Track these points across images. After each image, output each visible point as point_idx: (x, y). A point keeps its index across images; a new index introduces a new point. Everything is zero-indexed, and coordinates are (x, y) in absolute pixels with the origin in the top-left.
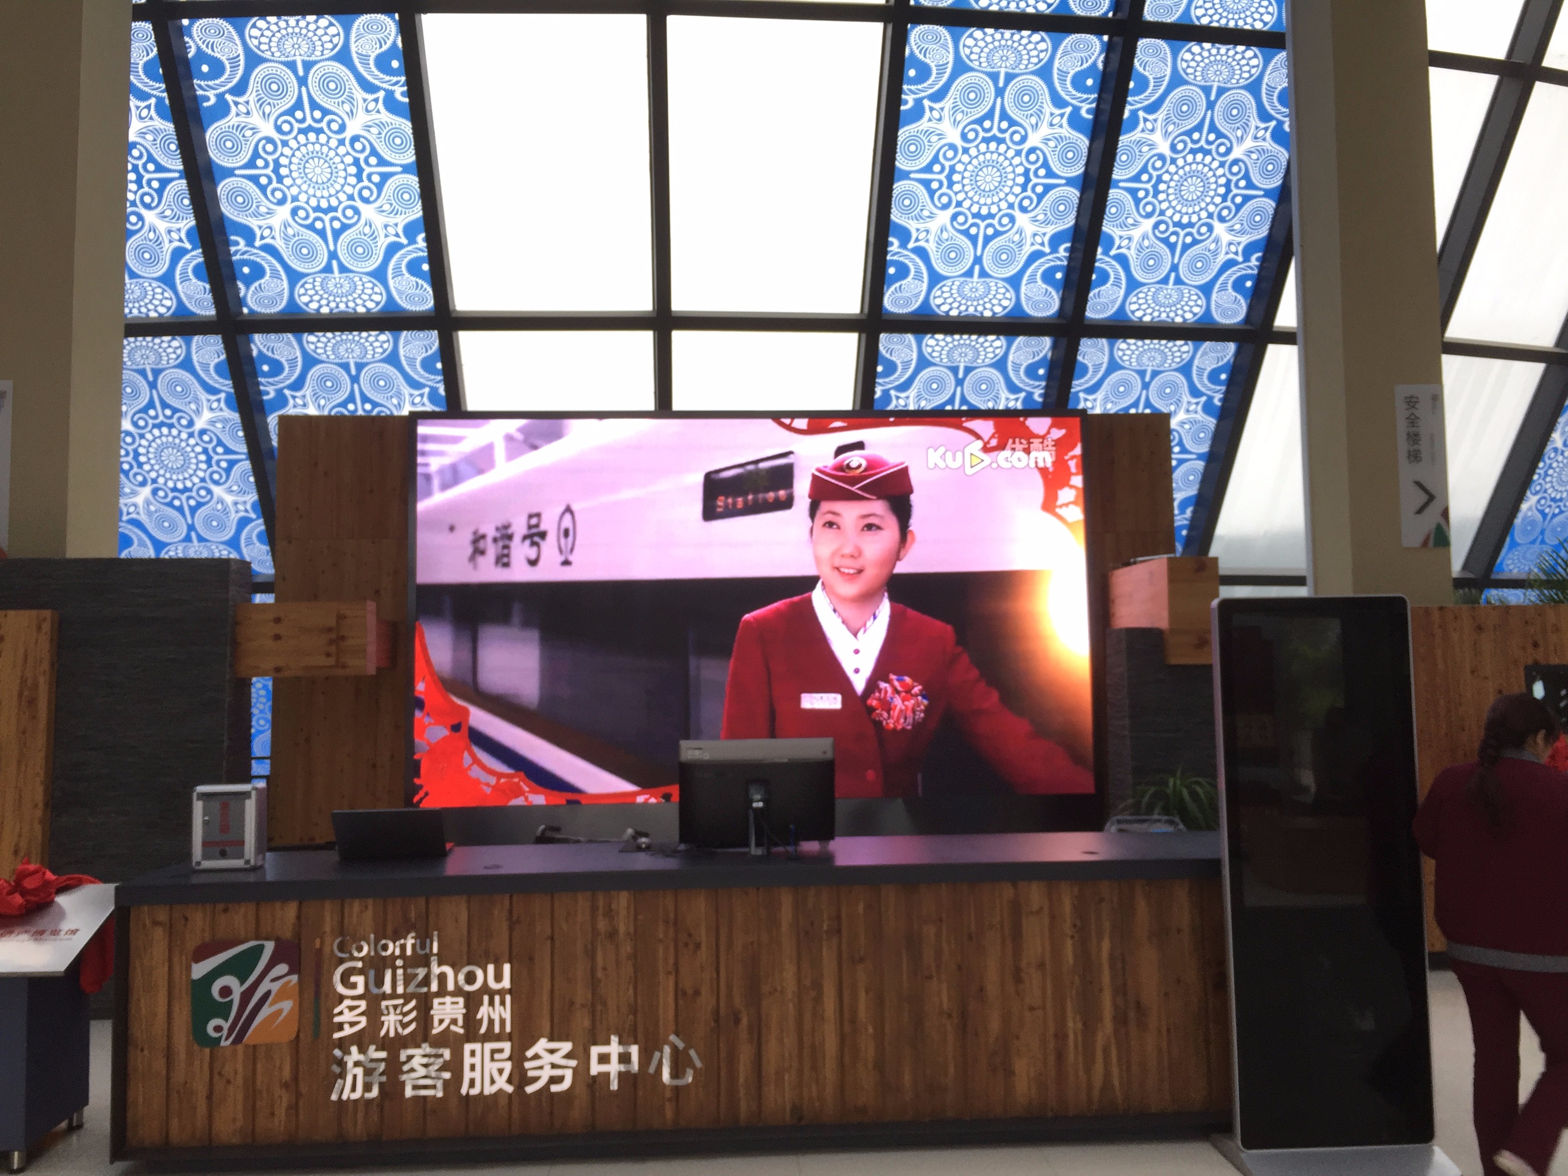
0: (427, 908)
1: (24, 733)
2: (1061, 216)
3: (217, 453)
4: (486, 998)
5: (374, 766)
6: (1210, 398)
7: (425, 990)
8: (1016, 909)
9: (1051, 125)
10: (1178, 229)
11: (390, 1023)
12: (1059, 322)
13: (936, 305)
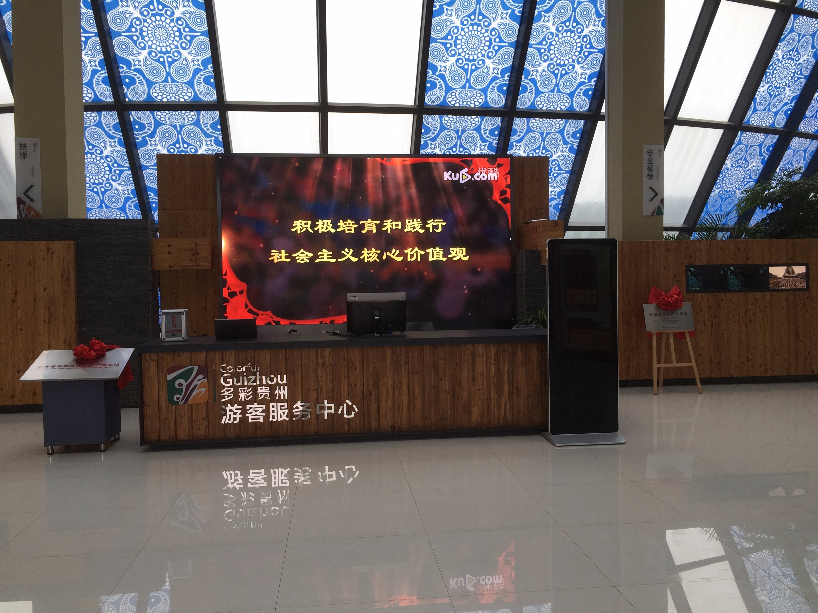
0: (254, 354)
1: (65, 292)
2: (505, 61)
3: (114, 167)
4: (278, 387)
5: (206, 308)
6: (572, 145)
7: (255, 384)
8: (474, 354)
9: (502, 18)
10: (559, 67)
11: (242, 396)
12: (504, 110)
13: (449, 101)
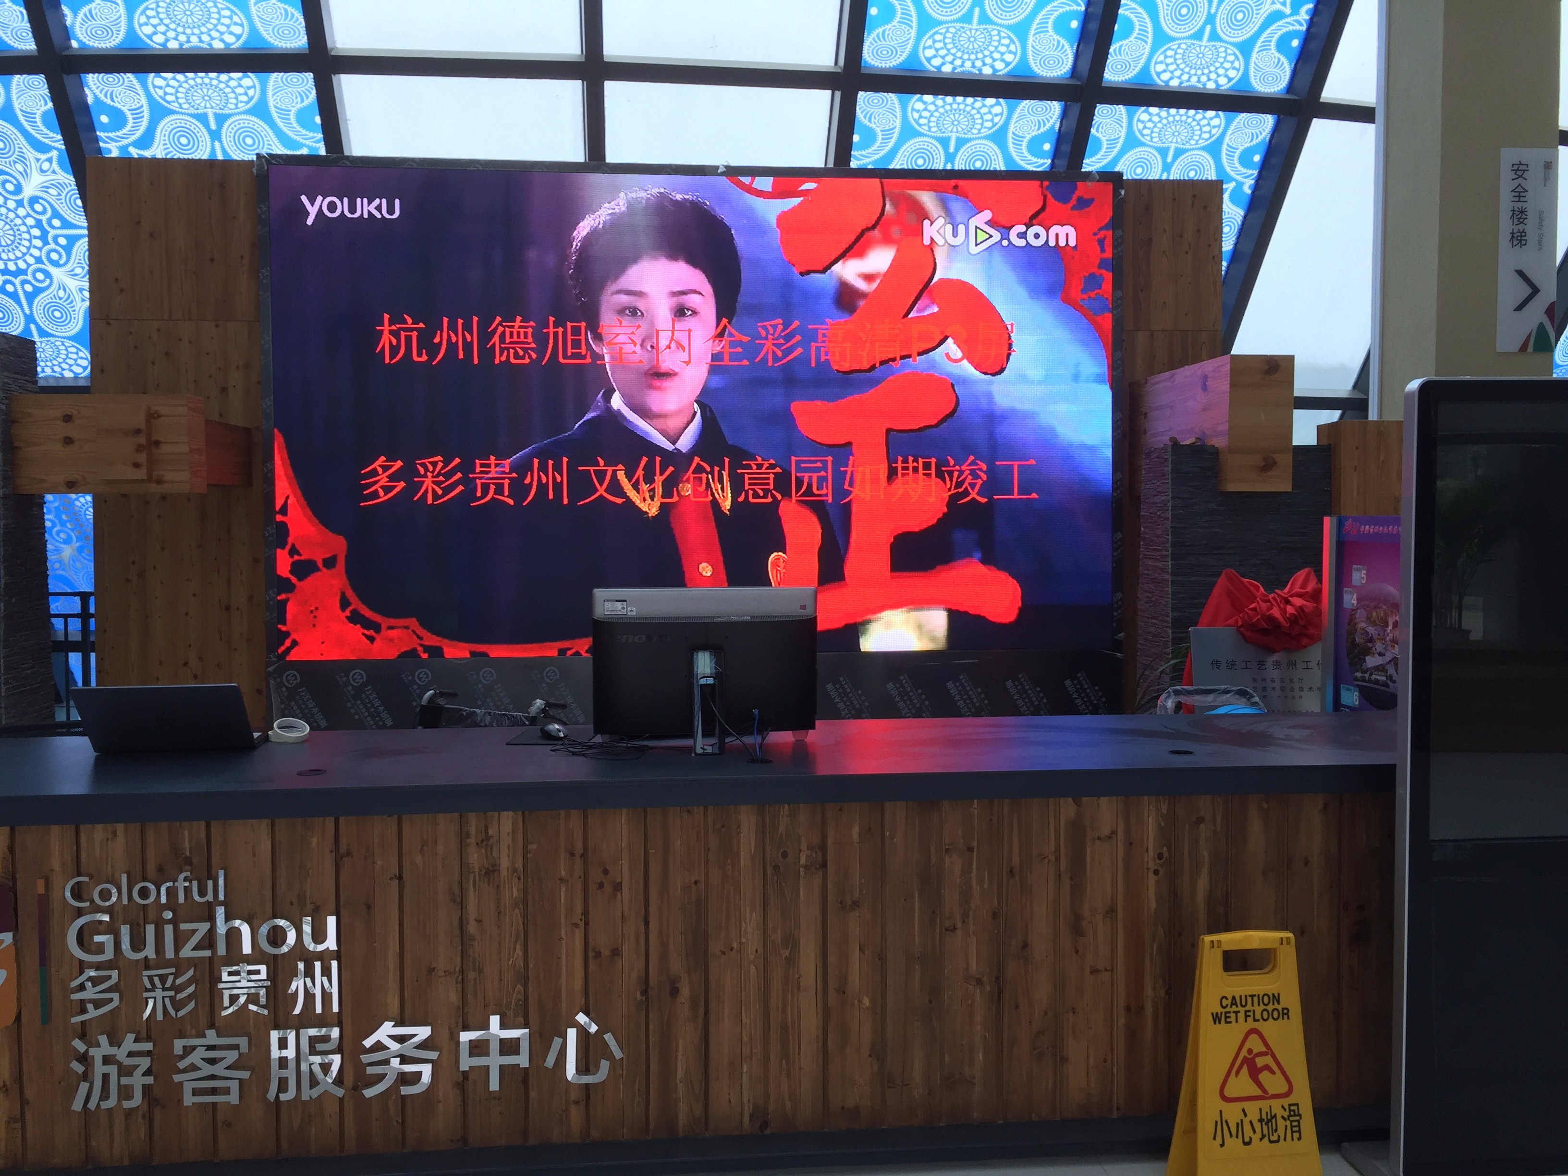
0: (209, 836)
3: (53, 227)
4: (301, 966)
6: (1239, 185)
7: (207, 953)
8: (1078, 834)
11: (157, 1001)
12: (1071, 83)
13: (926, 58)
